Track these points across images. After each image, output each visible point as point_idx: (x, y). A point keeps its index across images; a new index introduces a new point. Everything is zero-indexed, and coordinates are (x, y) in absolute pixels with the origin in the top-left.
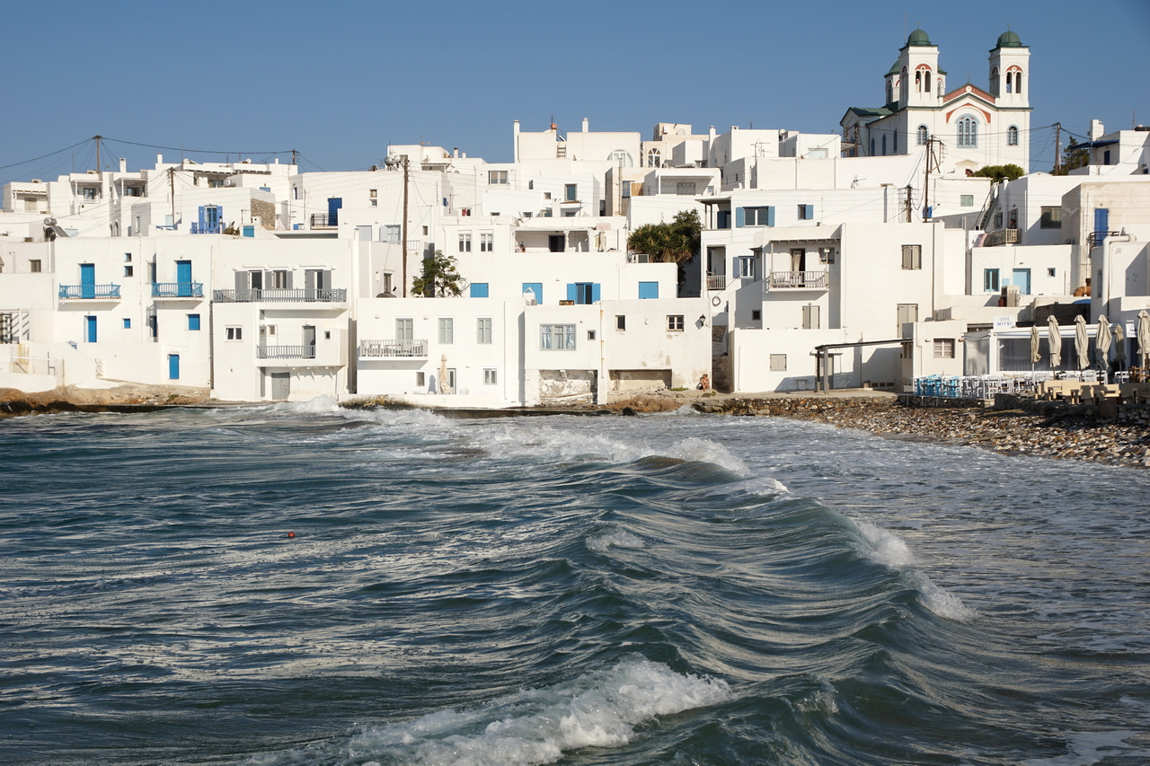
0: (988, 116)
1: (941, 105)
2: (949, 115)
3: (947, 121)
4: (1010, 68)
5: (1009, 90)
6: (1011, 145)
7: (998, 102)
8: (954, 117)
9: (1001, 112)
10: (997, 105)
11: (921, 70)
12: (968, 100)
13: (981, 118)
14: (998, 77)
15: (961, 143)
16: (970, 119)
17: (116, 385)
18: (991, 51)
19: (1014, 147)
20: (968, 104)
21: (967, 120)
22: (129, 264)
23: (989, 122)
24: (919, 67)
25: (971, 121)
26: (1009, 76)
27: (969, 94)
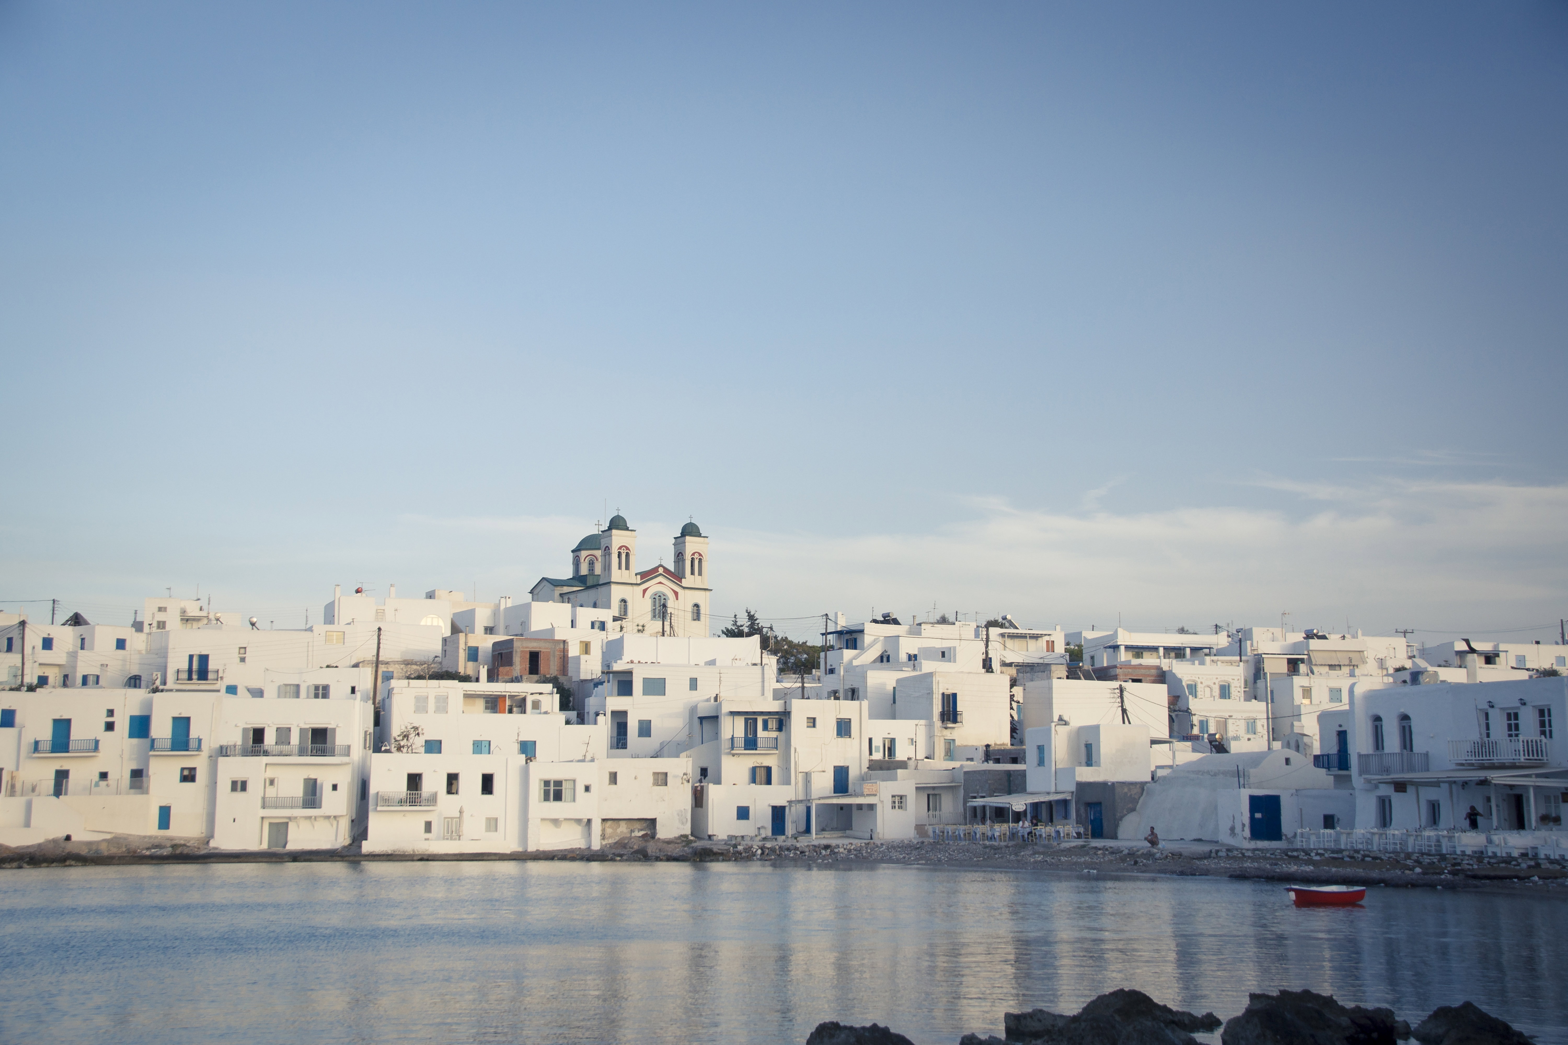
0: (676, 593)
1: (639, 581)
2: (645, 591)
3: (643, 597)
4: (693, 554)
5: (692, 573)
6: (695, 620)
7: (685, 583)
8: (649, 593)
9: (687, 591)
10: (684, 584)
11: (622, 551)
12: (660, 579)
13: (671, 596)
14: (684, 560)
15: (654, 616)
16: (662, 595)
17: (108, 837)
18: (675, 538)
19: (697, 622)
20: (660, 583)
21: (659, 596)
22: (110, 719)
23: (677, 599)
24: (620, 548)
25: (663, 597)
26: (693, 560)
27: (661, 574)
